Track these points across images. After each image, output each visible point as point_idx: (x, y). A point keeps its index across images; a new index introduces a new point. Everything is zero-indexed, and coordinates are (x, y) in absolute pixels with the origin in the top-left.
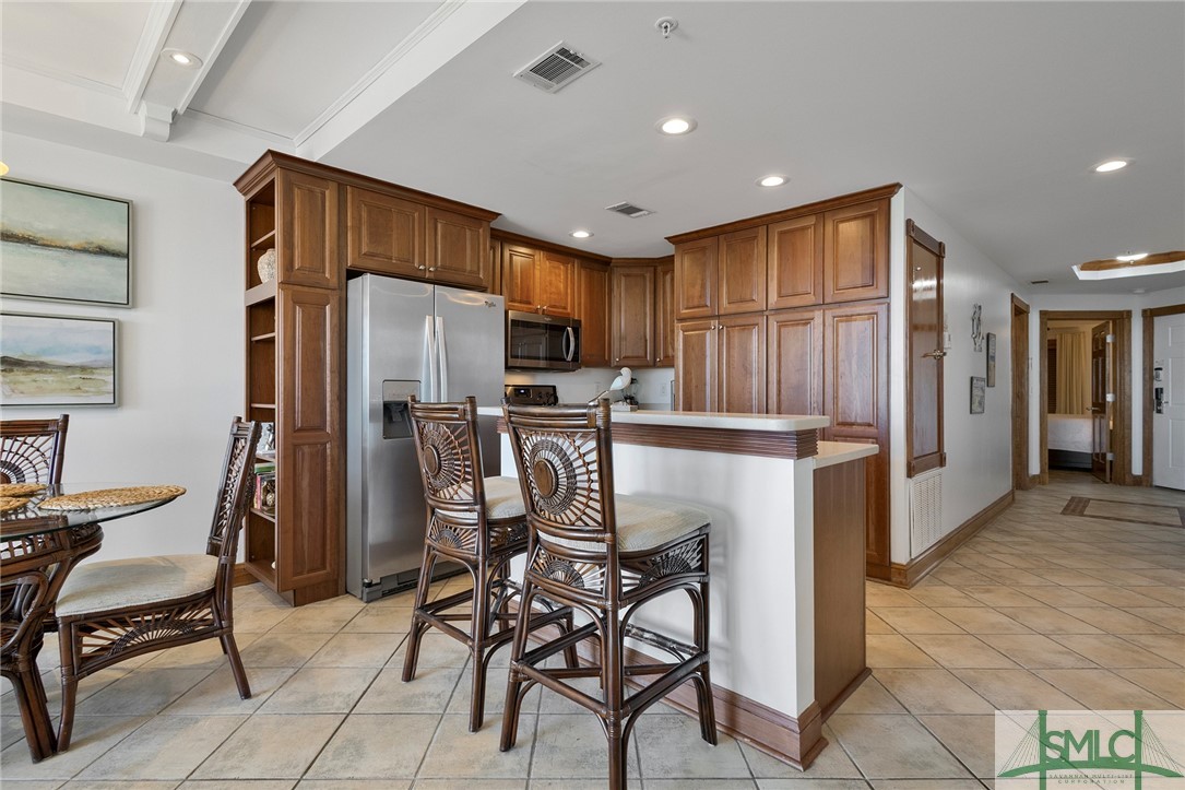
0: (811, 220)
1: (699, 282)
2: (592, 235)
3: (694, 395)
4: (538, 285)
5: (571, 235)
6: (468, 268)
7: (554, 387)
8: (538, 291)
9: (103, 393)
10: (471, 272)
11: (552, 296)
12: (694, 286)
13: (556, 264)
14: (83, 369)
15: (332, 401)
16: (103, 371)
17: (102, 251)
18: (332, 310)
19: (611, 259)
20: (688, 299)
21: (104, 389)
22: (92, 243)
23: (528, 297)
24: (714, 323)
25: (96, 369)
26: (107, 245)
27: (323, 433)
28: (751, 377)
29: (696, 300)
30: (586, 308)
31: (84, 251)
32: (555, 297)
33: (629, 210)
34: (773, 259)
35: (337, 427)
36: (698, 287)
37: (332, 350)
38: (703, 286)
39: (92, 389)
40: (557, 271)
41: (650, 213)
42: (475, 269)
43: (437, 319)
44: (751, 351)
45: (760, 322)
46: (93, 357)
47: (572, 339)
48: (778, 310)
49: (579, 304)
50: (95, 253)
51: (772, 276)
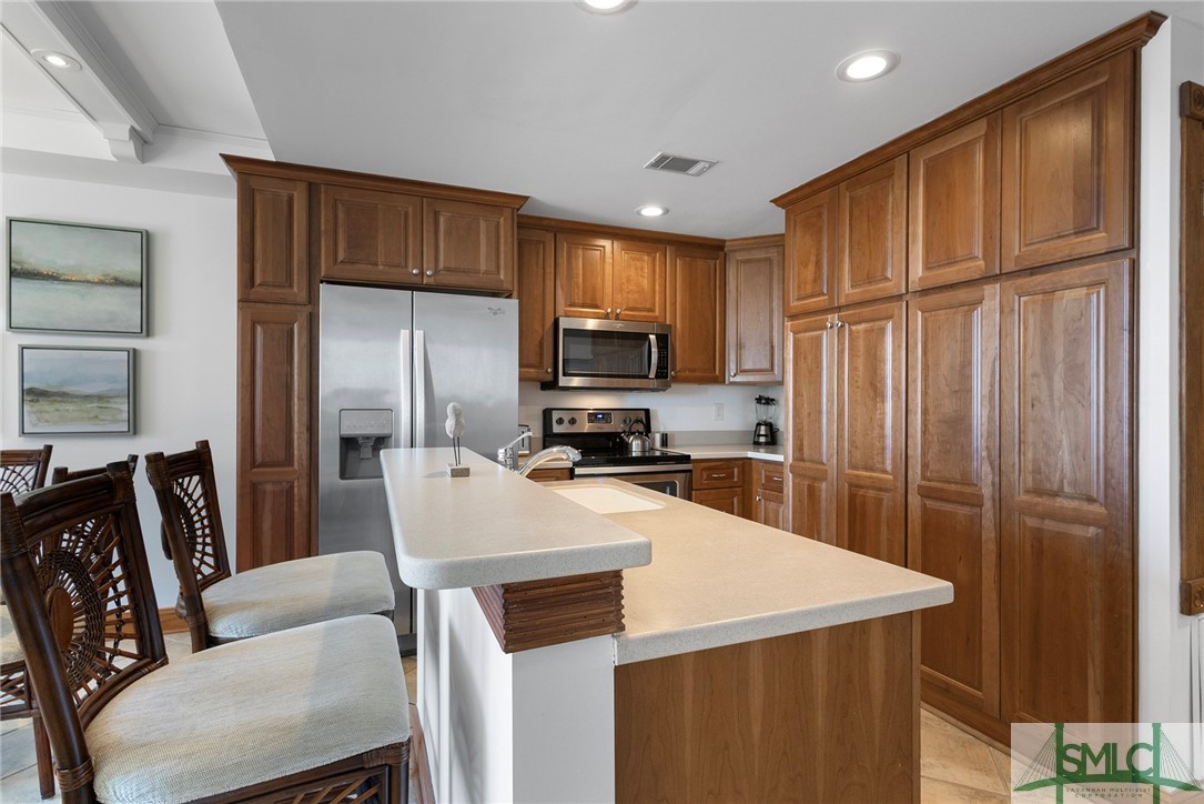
0: (981, 127)
1: (813, 258)
2: (666, 211)
3: (806, 428)
4: (608, 283)
5: (639, 213)
6: (483, 267)
7: (647, 411)
8: (608, 290)
9: (116, 421)
10: (486, 272)
11: (630, 296)
12: (806, 266)
13: (636, 255)
14: (100, 398)
15: (299, 433)
16: (118, 400)
17: (118, 282)
18: (299, 328)
19: (724, 241)
20: (799, 287)
21: (119, 417)
22: (108, 275)
23: (594, 298)
24: (833, 319)
25: (112, 397)
26: (121, 276)
27: (290, 468)
28: (883, 402)
29: (809, 287)
30: (683, 308)
31: (101, 283)
32: (636, 296)
33: (678, 165)
34: (916, 207)
35: (305, 463)
36: (811, 267)
37: (300, 375)
38: (818, 264)
39: (109, 418)
40: (638, 264)
41: (712, 165)
42: (493, 268)
43: (416, 333)
44: (883, 361)
45: (896, 312)
46: (110, 387)
47: (654, 350)
48: (925, 292)
49: (674, 304)
50: (111, 284)
51: (915, 236)
